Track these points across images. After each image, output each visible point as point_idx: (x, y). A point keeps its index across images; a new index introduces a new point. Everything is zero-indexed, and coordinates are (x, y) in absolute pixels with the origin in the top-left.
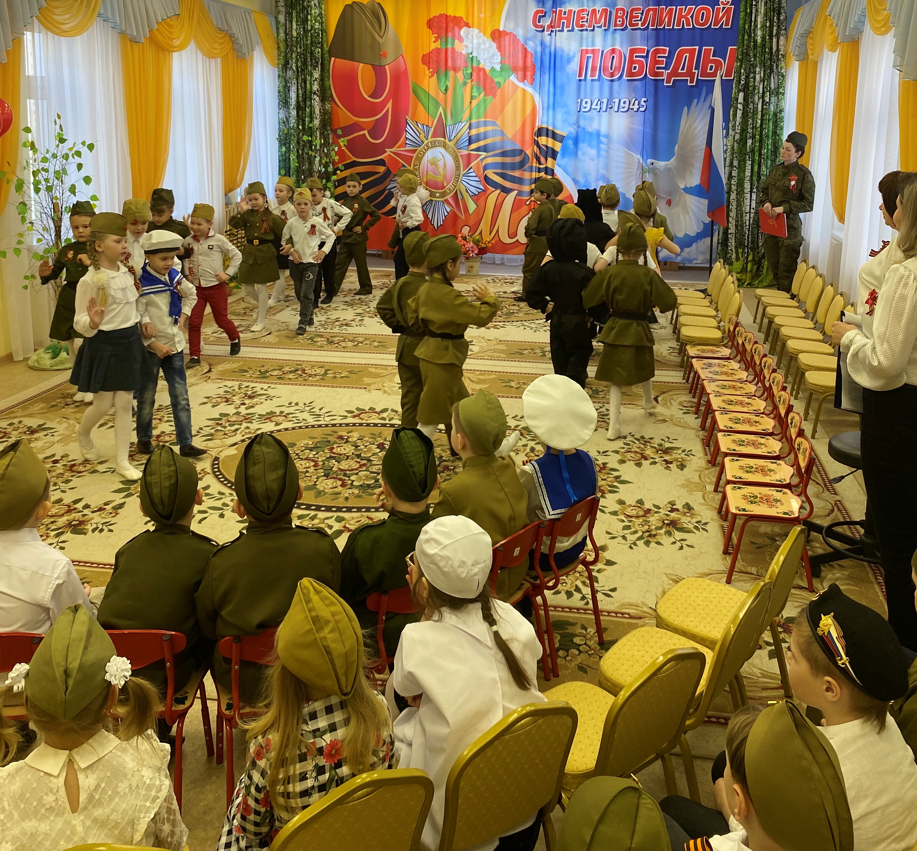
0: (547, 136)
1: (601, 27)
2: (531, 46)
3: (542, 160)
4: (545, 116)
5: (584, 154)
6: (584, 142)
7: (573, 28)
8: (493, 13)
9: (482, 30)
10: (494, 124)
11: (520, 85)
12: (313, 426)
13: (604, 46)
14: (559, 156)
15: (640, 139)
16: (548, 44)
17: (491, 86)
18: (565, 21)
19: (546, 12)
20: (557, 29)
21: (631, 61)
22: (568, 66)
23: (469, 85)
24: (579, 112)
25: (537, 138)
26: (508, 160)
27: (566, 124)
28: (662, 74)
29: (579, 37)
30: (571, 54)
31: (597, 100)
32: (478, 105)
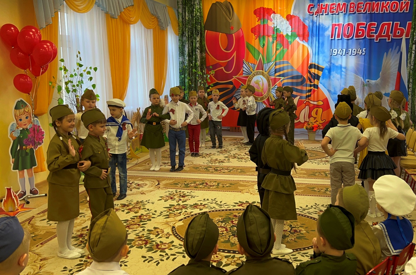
0: (315, 68)
1: (342, 12)
2: (307, 23)
3: (312, 80)
4: (314, 58)
5: (333, 77)
6: (334, 71)
7: (328, 13)
8: (287, 7)
9: (282, 15)
10: (288, 62)
11: (301, 42)
12: (219, 210)
13: (344, 22)
14: (321, 79)
15: (362, 69)
16: (316, 21)
17: (286, 43)
18: (324, 10)
19: (314, 5)
20: (320, 14)
21: (358, 30)
22: (326, 32)
23: (275, 43)
24: (331, 55)
25: (310, 69)
26: (295, 81)
27: (324, 62)
28: (373, 36)
29: (331, 18)
30: (327, 26)
31: (340, 49)
32: (280, 53)
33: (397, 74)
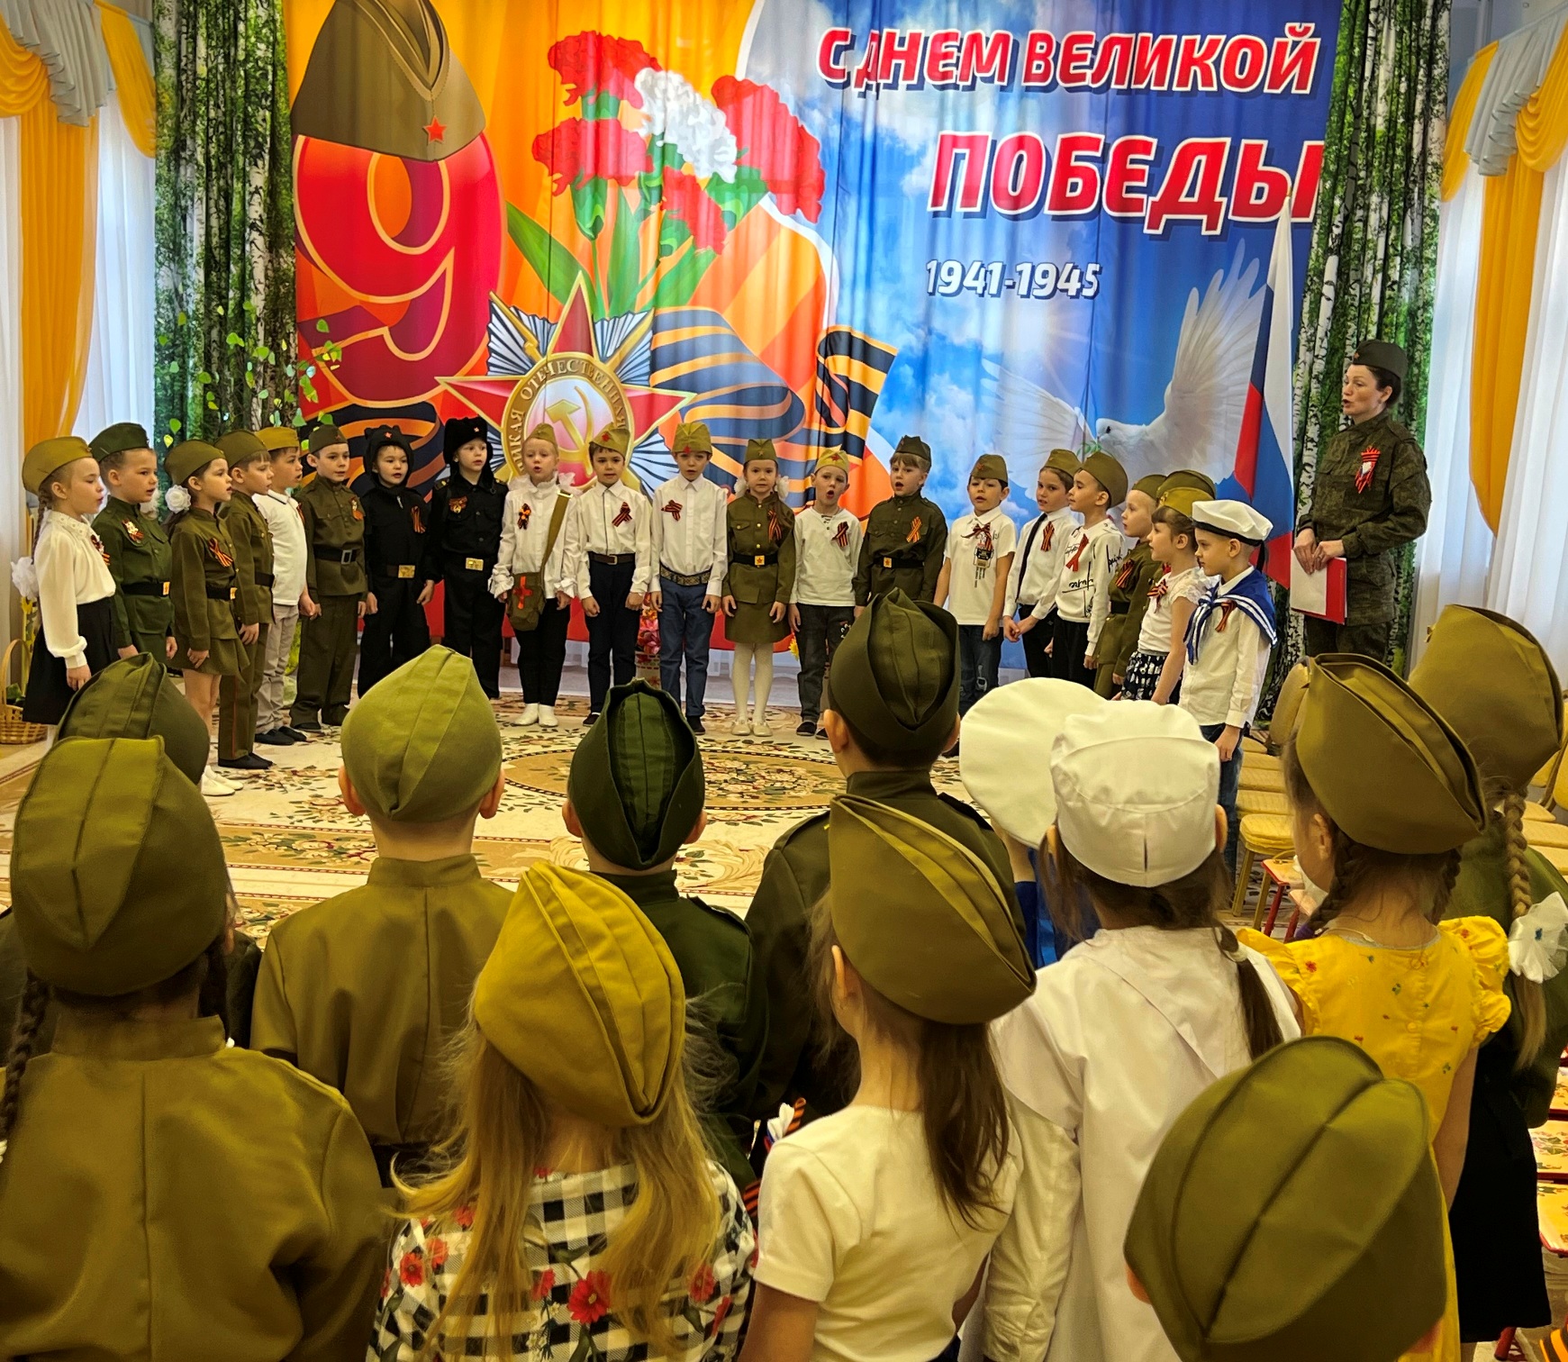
0: (850, 354)
1: (991, 80)
2: (817, 124)
3: (837, 414)
4: (847, 301)
5: (941, 402)
6: (941, 372)
7: (921, 78)
8: (719, 35)
9: (692, 78)
10: (716, 320)
11: (786, 221)
13: (998, 128)
14: (878, 407)
15: (1081, 366)
16: (857, 119)
17: (711, 222)
18: (903, 62)
19: (853, 37)
20: (882, 82)
21: (1065, 171)
22: (907, 177)
23: (653, 219)
25: (825, 357)
26: (750, 412)
27: (898, 326)
28: (1138, 205)
29: (934, 105)
30: (915, 147)
31: (977, 265)
32: (678, 271)
33: (1245, 397)
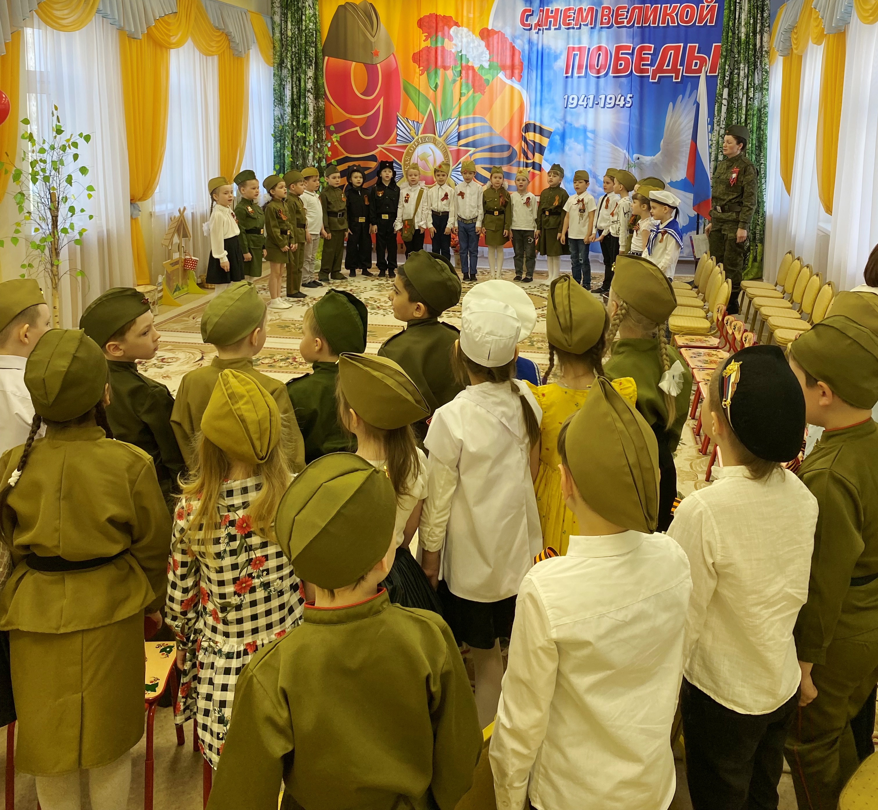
0: (535, 132)
1: (587, 25)
2: (519, 44)
3: (530, 155)
4: (533, 111)
5: (571, 149)
6: (571, 138)
7: (560, 25)
8: (481, 13)
9: (471, 28)
10: (482, 120)
11: (508, 82)
13: (591, 43)
14: (546, 152)
15: (626, 134)
16: (536, 42)
17: (480, 83)
18: (552, 20)
19: (533, 11)
20: (545, 27)
21: (617, 59)
22: (555, 63)
23: (458, 83)
24: (566, 108)
25: (525, 133)
26: (496, 155)
27: (553, 120)
28: (647, 71)
29: (565, 35)
30: (558, 51)
31: (584, 96)
32: (467, 102)
33: (690, 145)
